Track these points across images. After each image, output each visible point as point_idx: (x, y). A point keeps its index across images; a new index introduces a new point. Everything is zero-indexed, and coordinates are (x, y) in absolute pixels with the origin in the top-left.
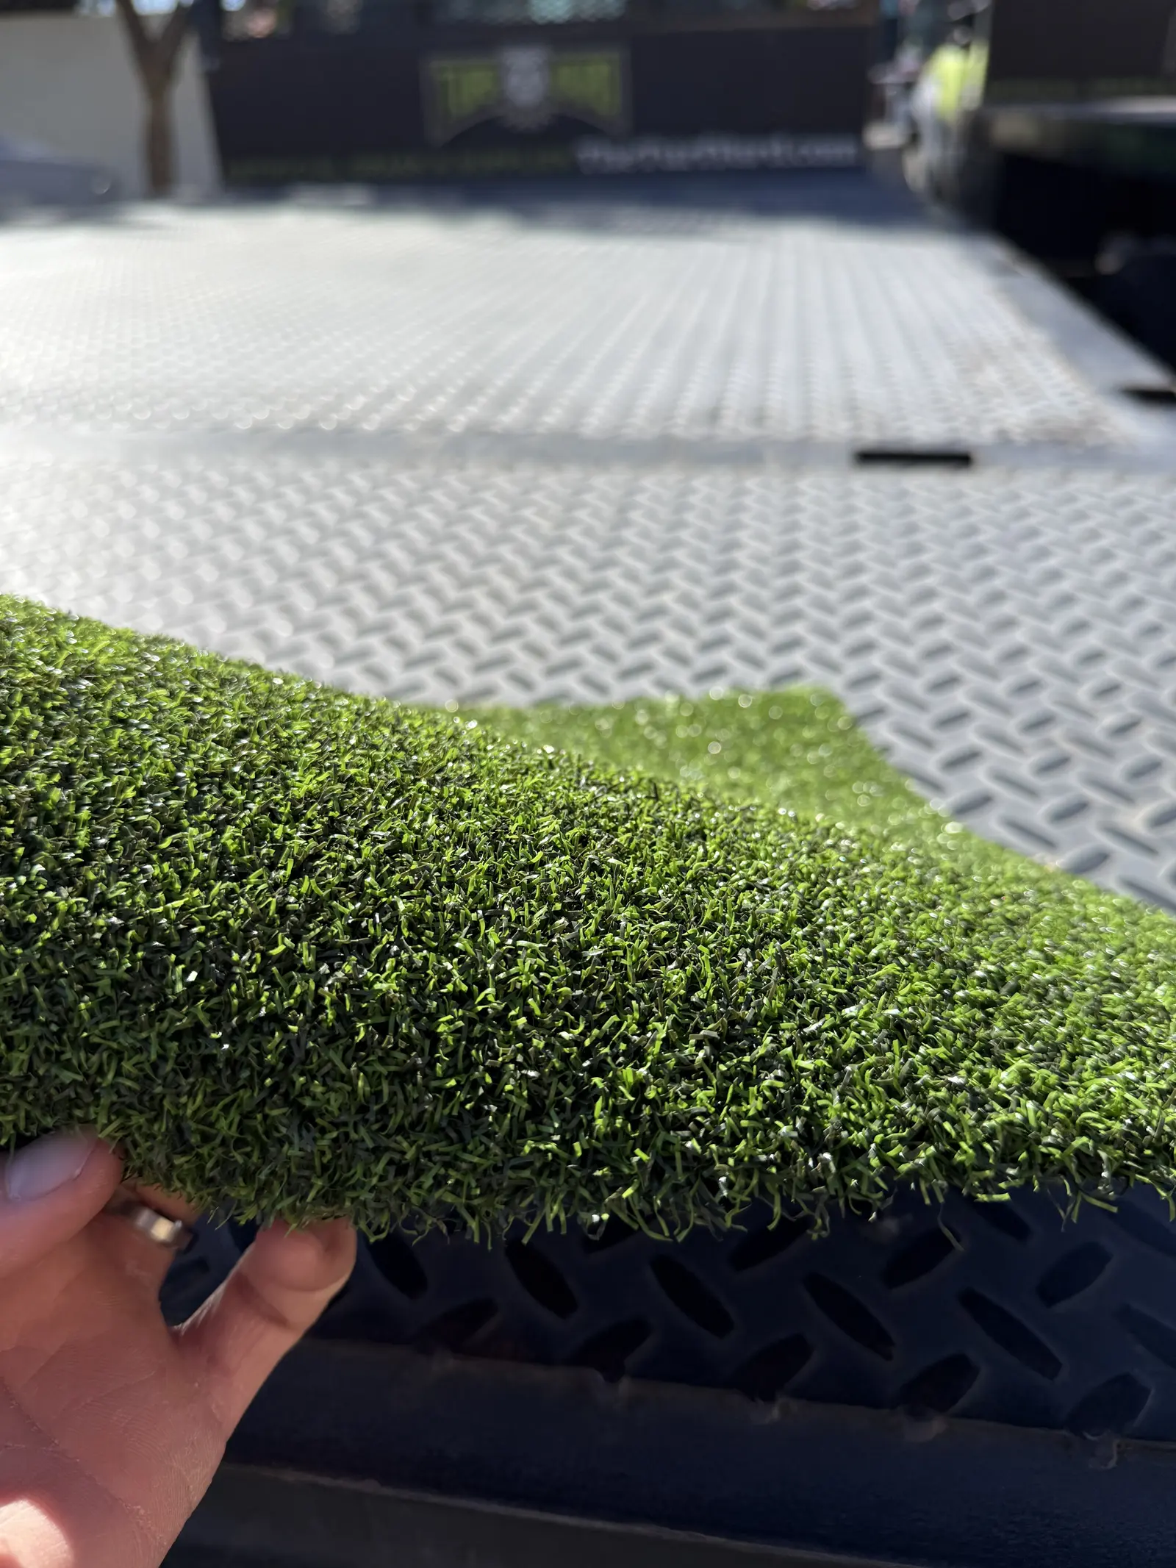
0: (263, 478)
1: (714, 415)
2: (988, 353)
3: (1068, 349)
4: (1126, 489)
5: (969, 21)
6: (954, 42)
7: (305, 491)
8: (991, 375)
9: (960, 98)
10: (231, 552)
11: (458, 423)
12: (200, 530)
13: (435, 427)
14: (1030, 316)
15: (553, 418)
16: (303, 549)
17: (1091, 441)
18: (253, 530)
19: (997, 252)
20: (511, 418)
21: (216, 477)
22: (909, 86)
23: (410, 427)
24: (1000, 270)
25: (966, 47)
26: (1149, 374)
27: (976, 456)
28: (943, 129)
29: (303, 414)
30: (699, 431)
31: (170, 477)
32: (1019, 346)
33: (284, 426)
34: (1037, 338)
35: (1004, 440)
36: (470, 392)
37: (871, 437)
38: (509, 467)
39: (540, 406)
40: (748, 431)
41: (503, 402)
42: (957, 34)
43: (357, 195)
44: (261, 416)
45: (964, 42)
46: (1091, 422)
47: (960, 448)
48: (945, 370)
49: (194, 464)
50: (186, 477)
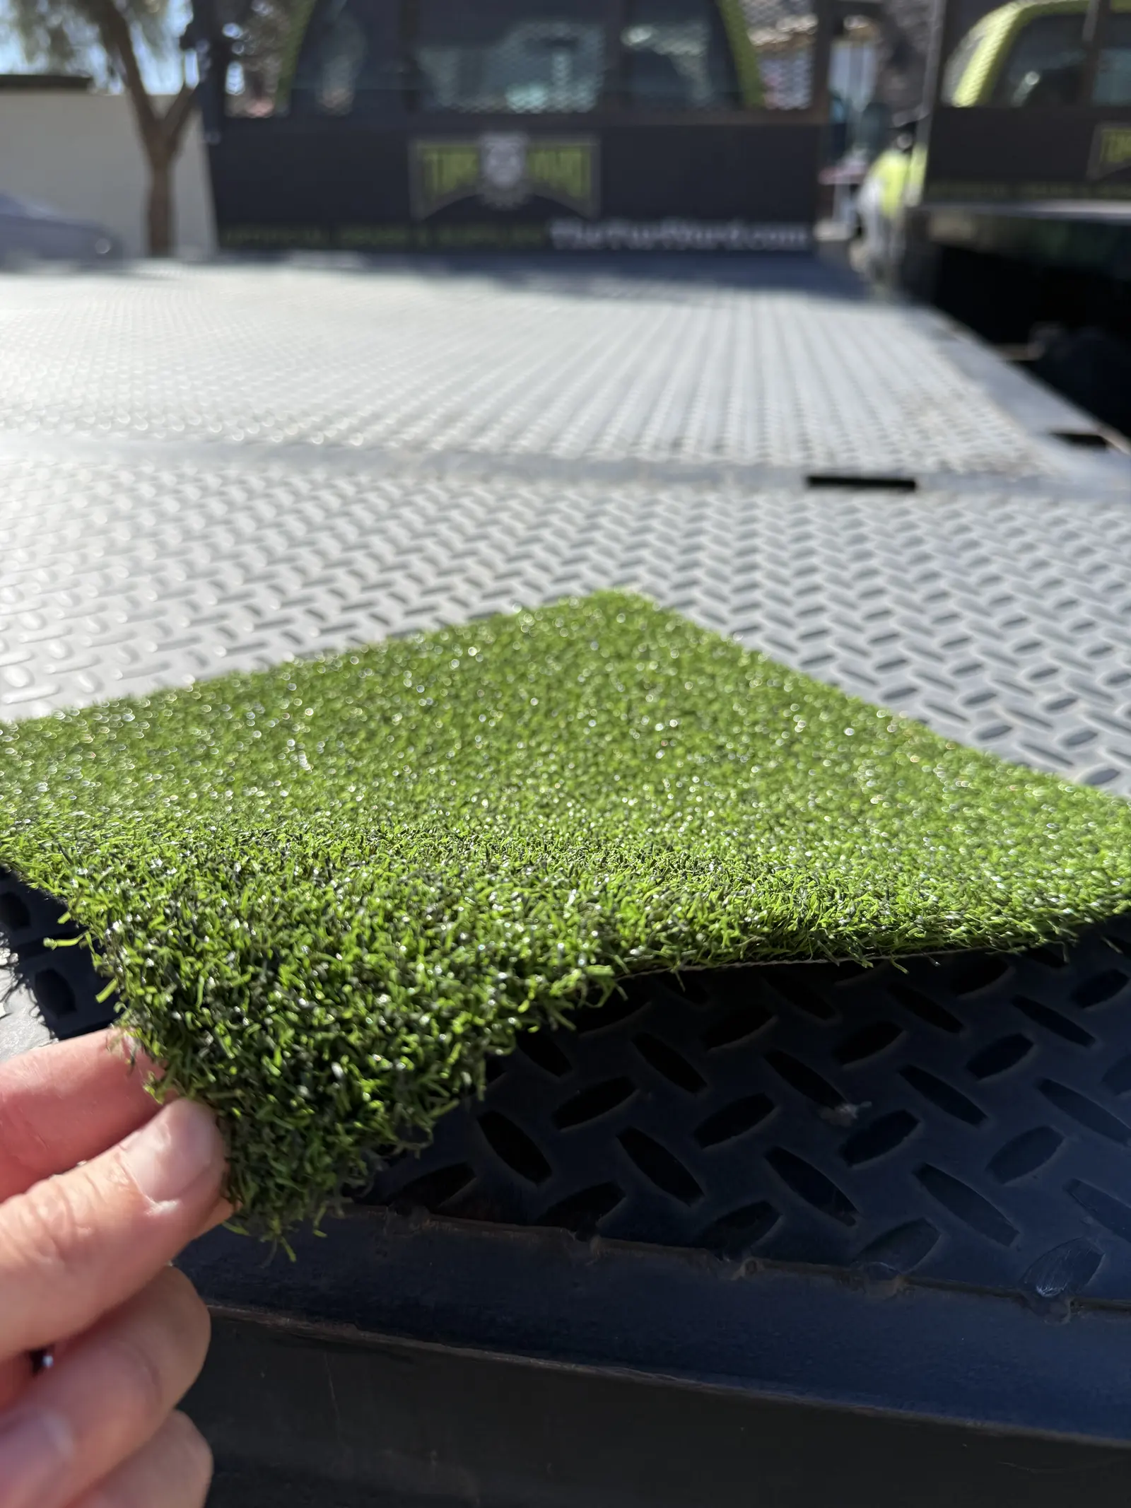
0: (255, 482)
1: (676, 444)
2: (929, 401)
3: (1002, 399)
4: (1059, 512)
5: (911, 128)
6: (897, 147)
7: (296, 494)
8: (932, 419)
9: (903, 196)
10: (224, 540)
11: (437, 445)
12: (196, 522)
13: (418, 446)
14: (968, 373)
15: (527, 442)
16: (293, 542)
17: (1027, 472)
18: (245, 524)
19: (937, 322)
20: (485, 441)
21: (212, 481)
22: (854, 188)
23: (393, 444)
24: (938, 336)
25: (908, 151)
26: (1080, 422)
27: (921, 482)
28: (885, 224)
29: (292, 432)
30: (663, 456)
31: (167, 478)
32: (960, 397)
33: (276, 439)
34: (974, 390)
35: (945, 469)
36: (450, 420)
37: (821, 465)
38: (485, 479)
39: (517, 432)
40: (707, 457)
41: (481, 429)
42: (901, 141)
43: (349, 260)
44: (252, 431)
45: (905, 146)
46: (1025, 458)
47: (905, 475)
48: (890, 415)
49: (189, 469)
50: (181, 477)
